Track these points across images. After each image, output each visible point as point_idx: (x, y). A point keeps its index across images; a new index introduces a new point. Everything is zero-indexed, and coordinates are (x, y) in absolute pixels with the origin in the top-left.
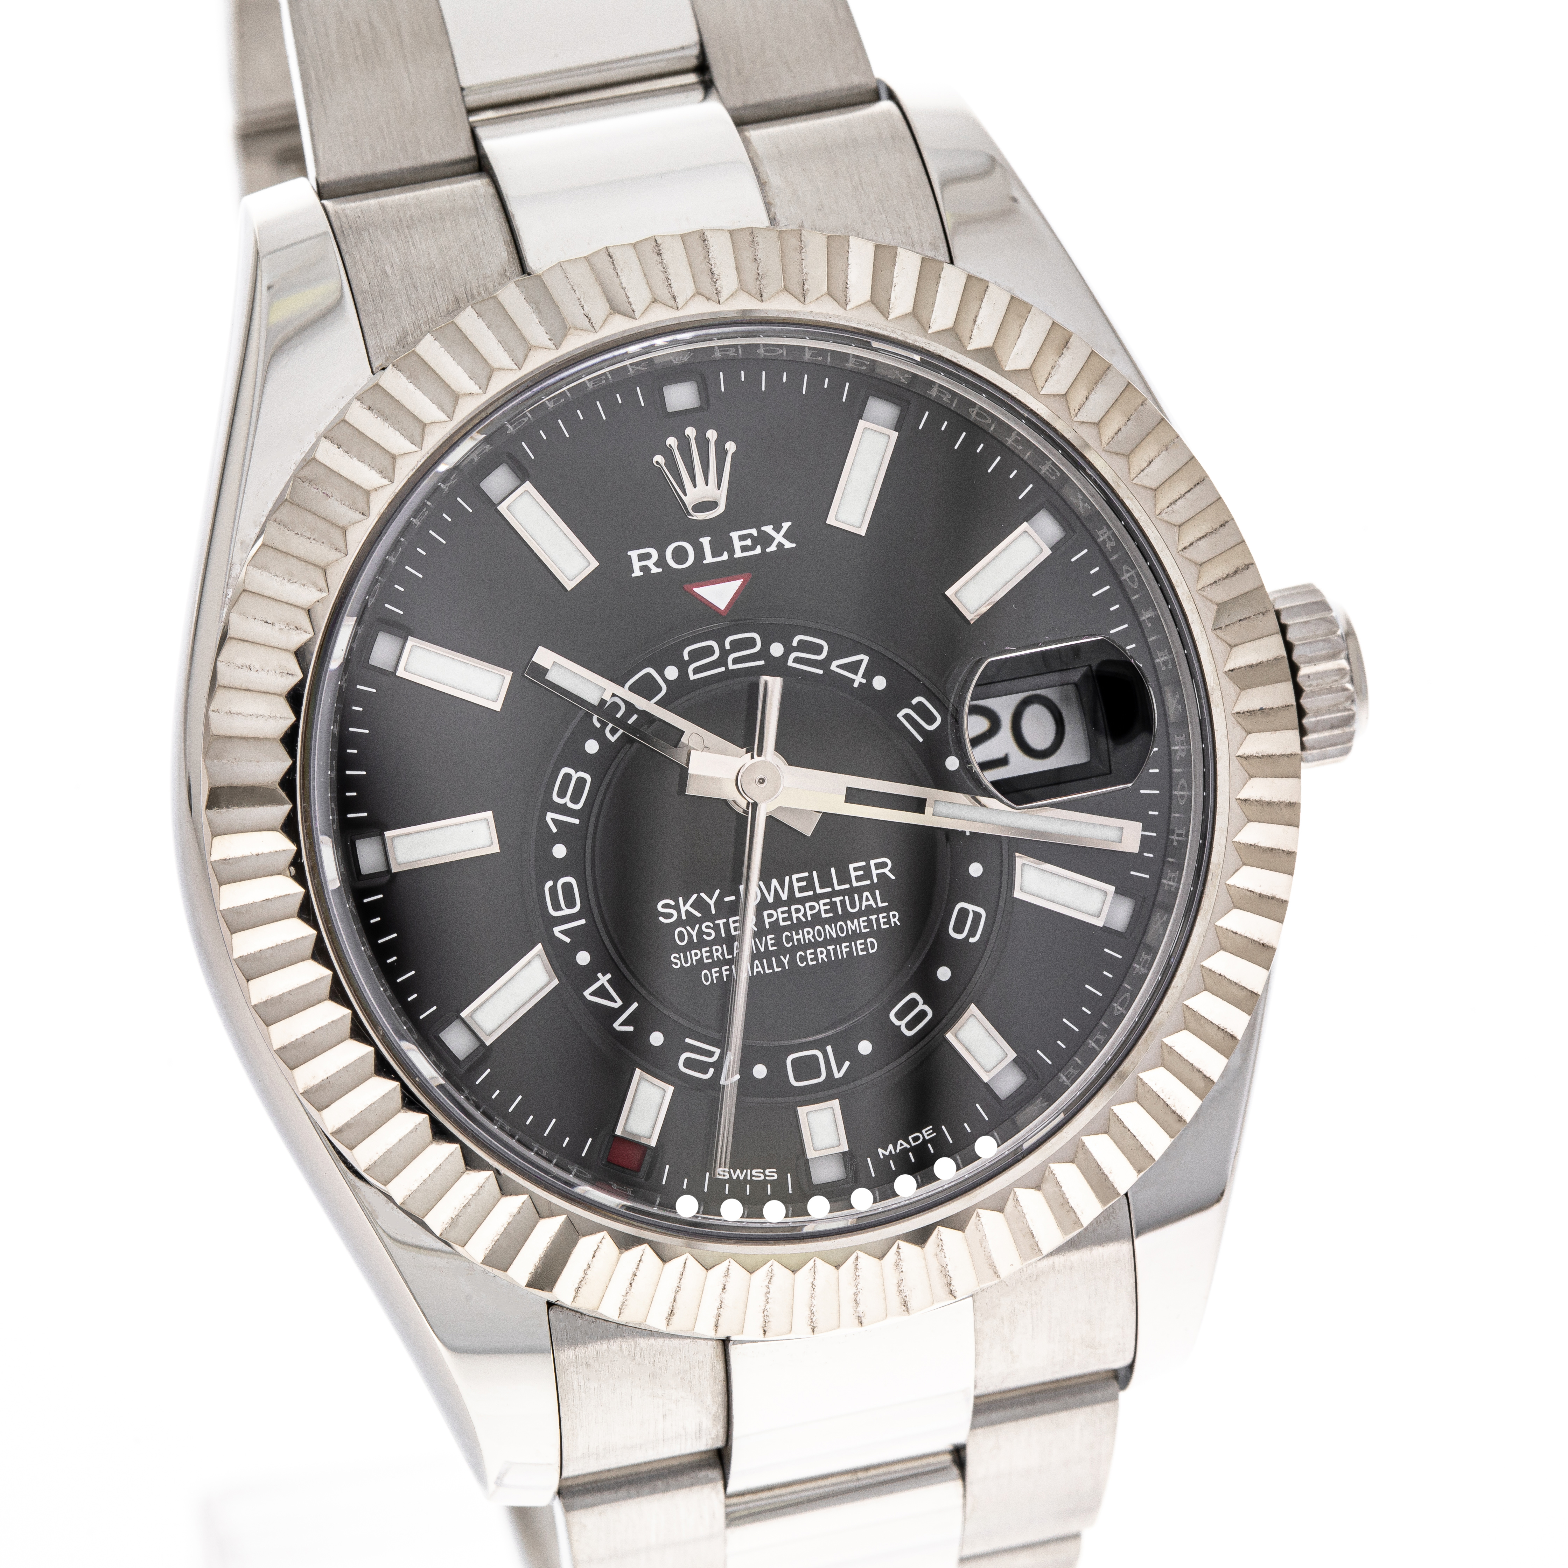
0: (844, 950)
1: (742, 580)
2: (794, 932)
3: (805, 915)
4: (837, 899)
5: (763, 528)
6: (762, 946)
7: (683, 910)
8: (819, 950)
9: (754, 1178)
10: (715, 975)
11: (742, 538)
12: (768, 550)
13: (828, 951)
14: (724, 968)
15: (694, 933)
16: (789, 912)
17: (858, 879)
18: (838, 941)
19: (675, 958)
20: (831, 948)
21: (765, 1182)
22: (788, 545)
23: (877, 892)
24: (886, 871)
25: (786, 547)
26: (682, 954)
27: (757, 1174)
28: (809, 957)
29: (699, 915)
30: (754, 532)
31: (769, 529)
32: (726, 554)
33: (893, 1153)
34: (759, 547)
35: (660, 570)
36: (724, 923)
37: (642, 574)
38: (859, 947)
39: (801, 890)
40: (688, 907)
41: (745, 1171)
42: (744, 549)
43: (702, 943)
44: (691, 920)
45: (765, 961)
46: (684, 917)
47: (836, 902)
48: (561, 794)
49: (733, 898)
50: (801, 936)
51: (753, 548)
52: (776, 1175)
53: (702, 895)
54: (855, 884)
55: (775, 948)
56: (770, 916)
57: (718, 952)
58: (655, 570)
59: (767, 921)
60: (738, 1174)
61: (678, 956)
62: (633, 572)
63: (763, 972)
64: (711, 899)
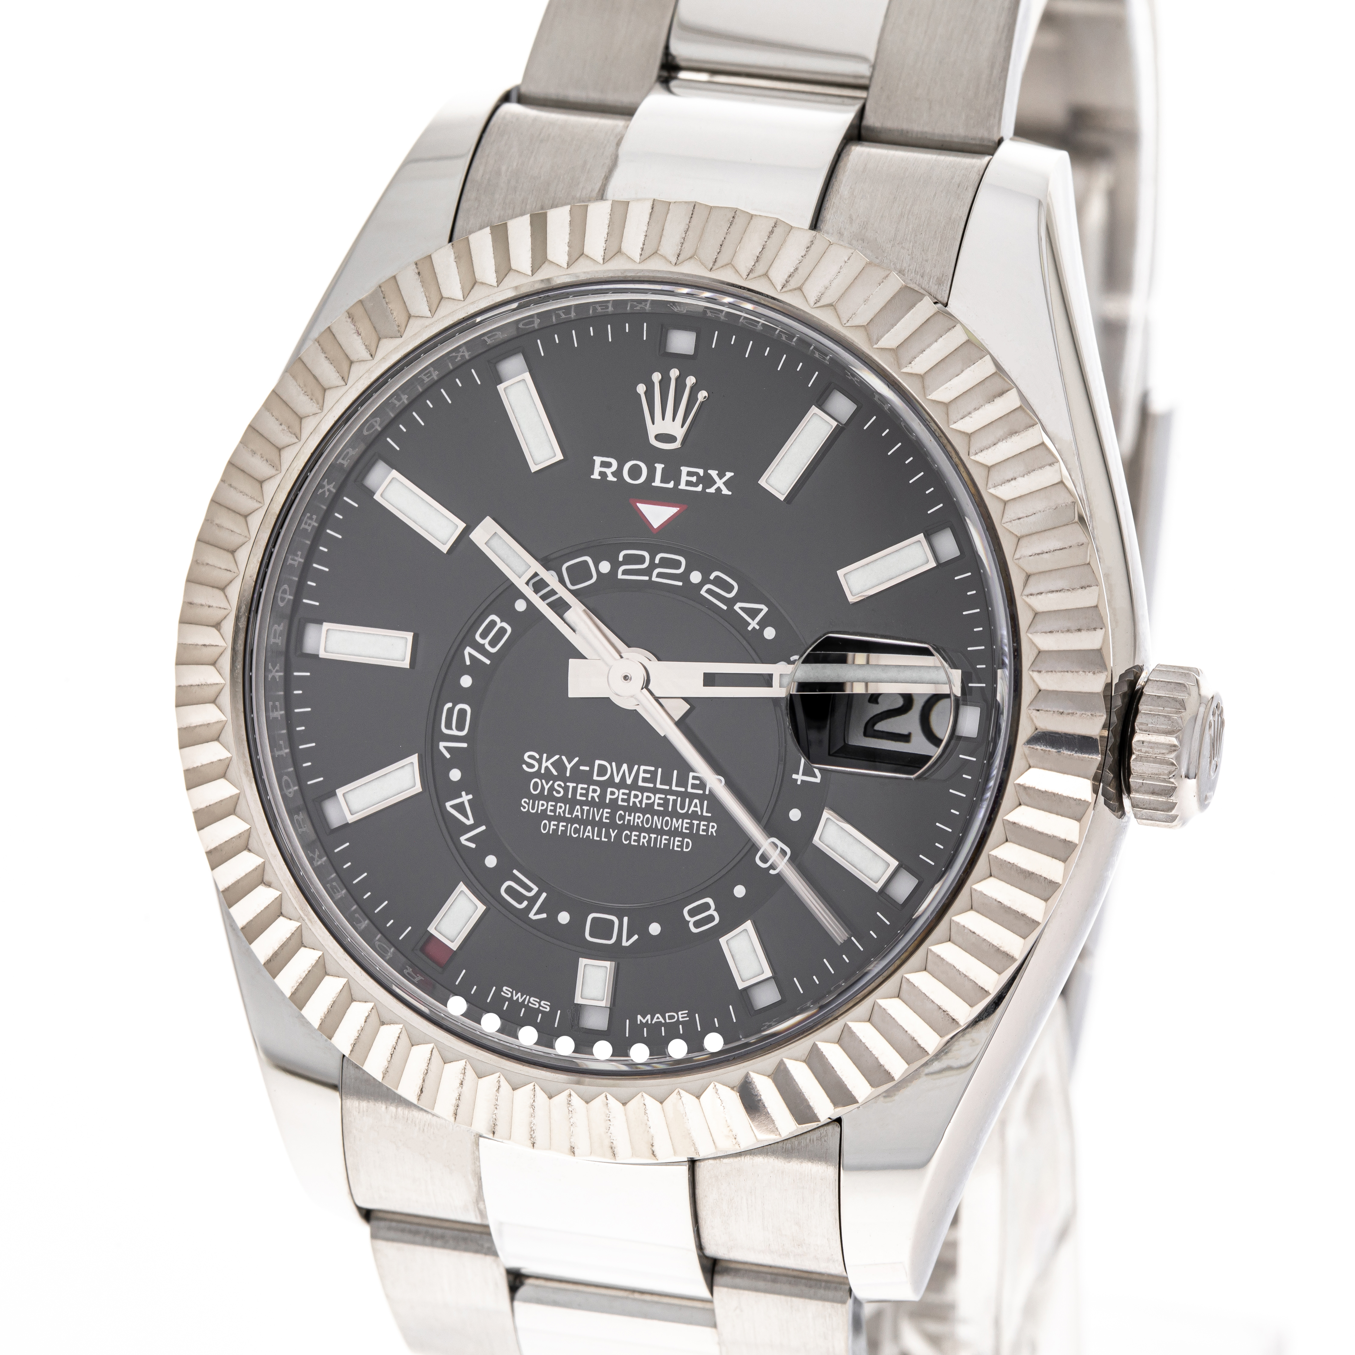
0: (664, 841)
1: (679, 509)
2: (627, 813)
3: (641, 802)
4: (671, 798)
5: (710, 471)
6: (598, 816)
7: (544, 765)
8: (643, 834)
9: (530, 1004)
10: (552, 827)
11: (690, 474)
12: (708, 491)
13: (650, 838)
14: (561, 824)
15: (547, 787)
16: (629, 795)
17: (694, 786)
18: (661, 832)
19: (525, 802)
20: (653, 836)
21: (538, 1011)
22: (725, 491)
23: (706, 802)
25: (723, 493)
26: (531, 801)
27: (534, 1002)
28: (633, 838)
29: (555, 773)
30: (701, 472)
31: (714, 473)
32: (672, 483)
33: (649, 1022)
34: (701, 486)
35: (615, 479)
36: (573, 787)
37: (599, 478)
38: (676, 843)
39: (645, 780)
40: (549, 764)
41: (525, 996)
42: (689, 483)
43: (550, 798)
44: (547, 776)
45: (596, 829)
46: (543, 771)
47: (669, 799)
48: (483, 637)
49: (587, 768)
50: (632, 818)
51: (696, 485)
52: (548, 1008)
53: (564, 758)
54: (690, 790)
55: (608, 821)
56: (612, 793)
57: (561, 809)
58: (611, 478)
59: (609, 796)
60: (518, 997)
61: (528, 802)
62: (593, 474)
63: (591, 838)
64: (569, 764)
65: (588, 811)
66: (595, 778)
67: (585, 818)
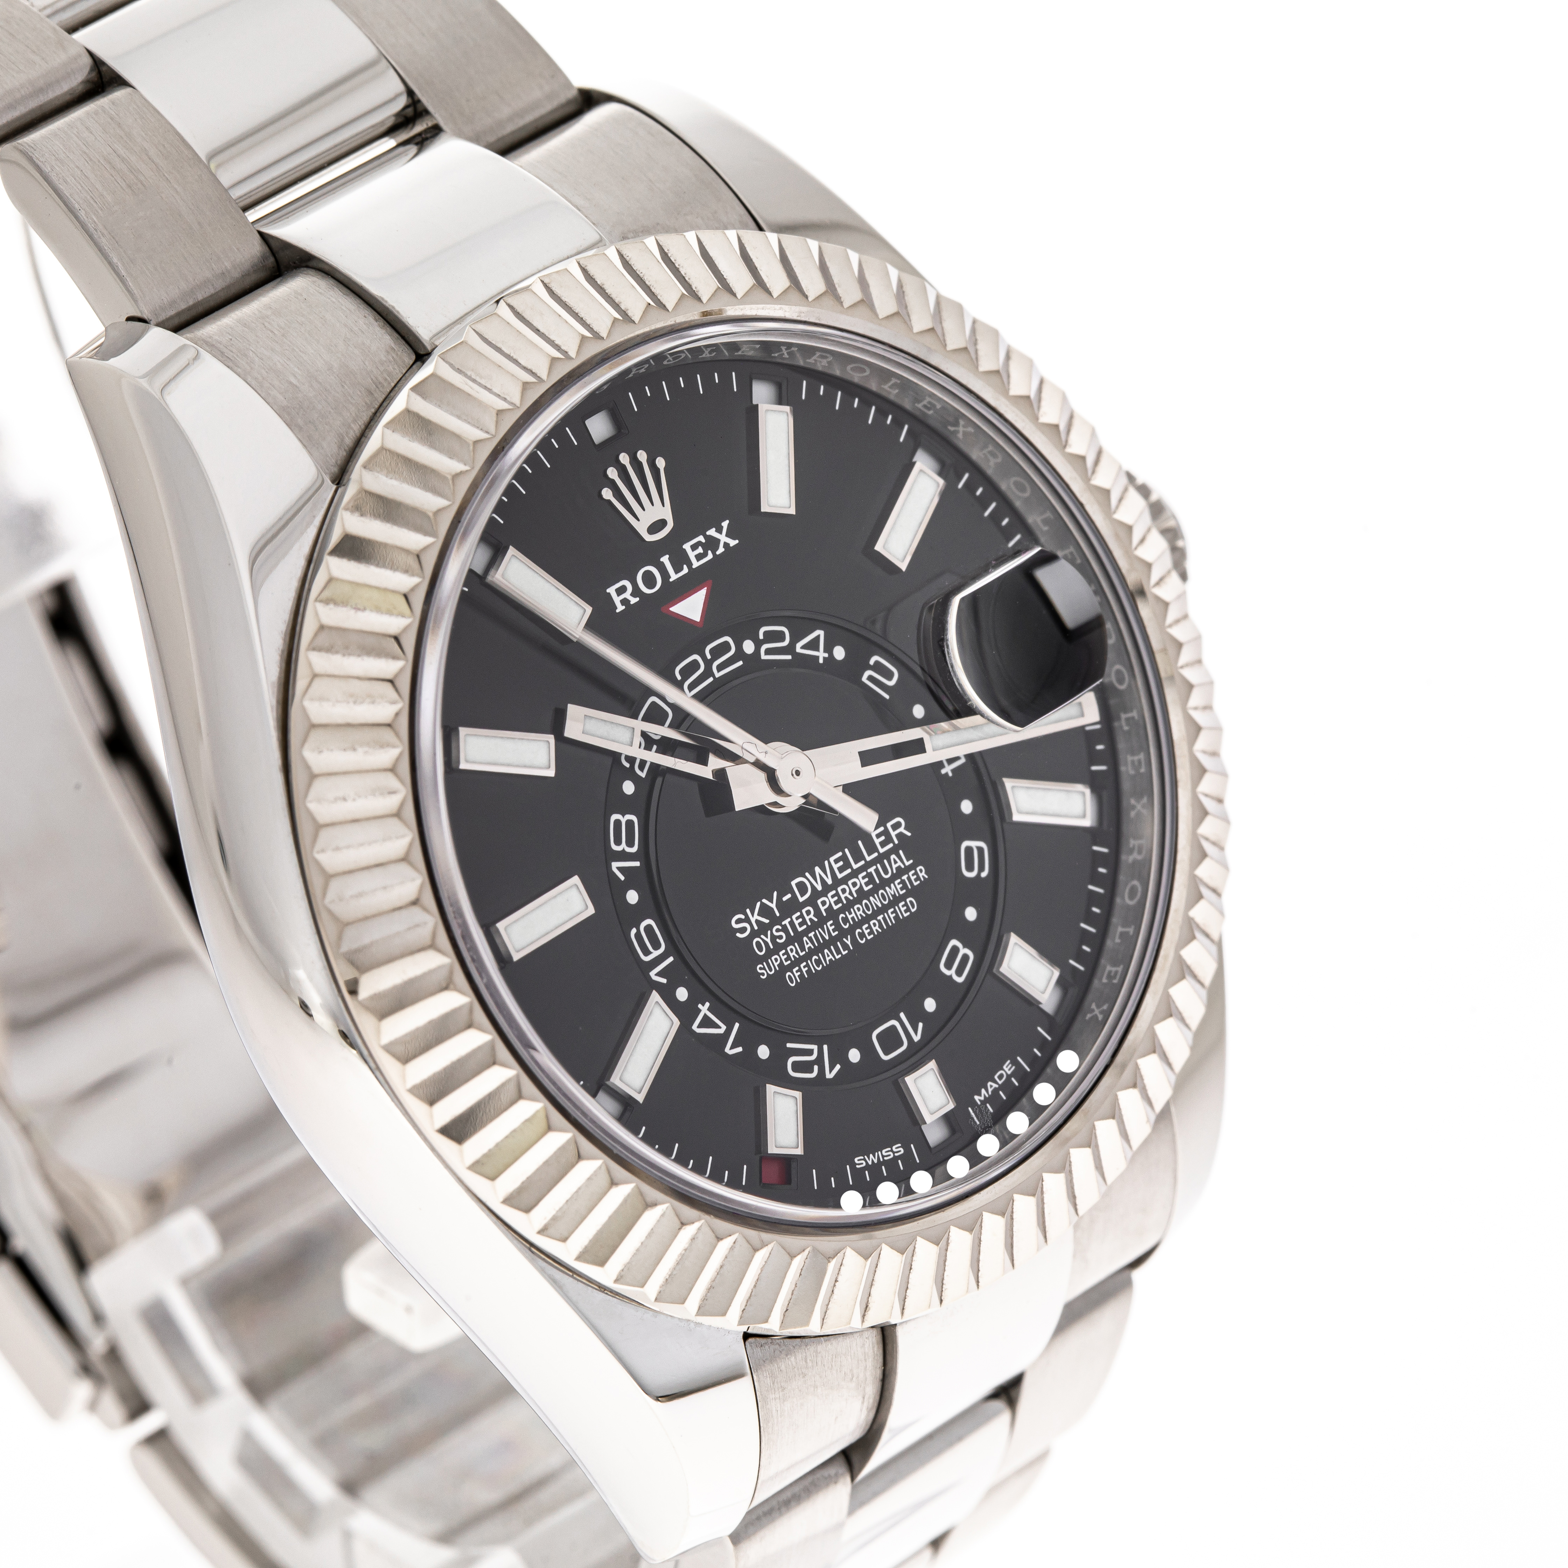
0: (892, 916)
1: (706, 588)
2: (847, 913)
3: (851, 893)
4: (872, 870)
5: (708, 533)
6: (825, 934)
7: (753, 920)
8: (871, 923)
9: (886, 1158)
10: (797, 975)
12: (718, 553)
13: (879, 921)
14: (802, 966)
15: (768, 940)
16: (837, 894)
17: (883, 844)
18: (883, 910)
19: (760, 969)
20: (880, 917)
21: (895, 1159)
22: (733, 543)
23: (901, 852)
24: (902, 829)
26: (764, 963)
27: (887, 1154)
28: (866, 932)
29: (767, 921)
30: (701, 539)
33: (987, 1096)
36: (789, 922)
38: (903, 909)
39: (841, 870)
40: (756, 917)
41: (876, 1154)
43: (778, 948)
44: (763, 929)
45: (832, 947)
46: (756, 928)
47: (871, 873)
48: (618, 842)
49: (789, 896)
50: (853, 915)
51: (704, 555)
52: (901, 1149)
53: (764, 901)
54: (882, 850)
55: (837, 933)
56: (824, 903)
57: (794, 951)
59: (823, 909)
60: (872, 1159)
61: (762, 966)
63: (834, 959)
64: (772, 903)
65: (815, 935)
66: (801, 899)
67: (817, 945)
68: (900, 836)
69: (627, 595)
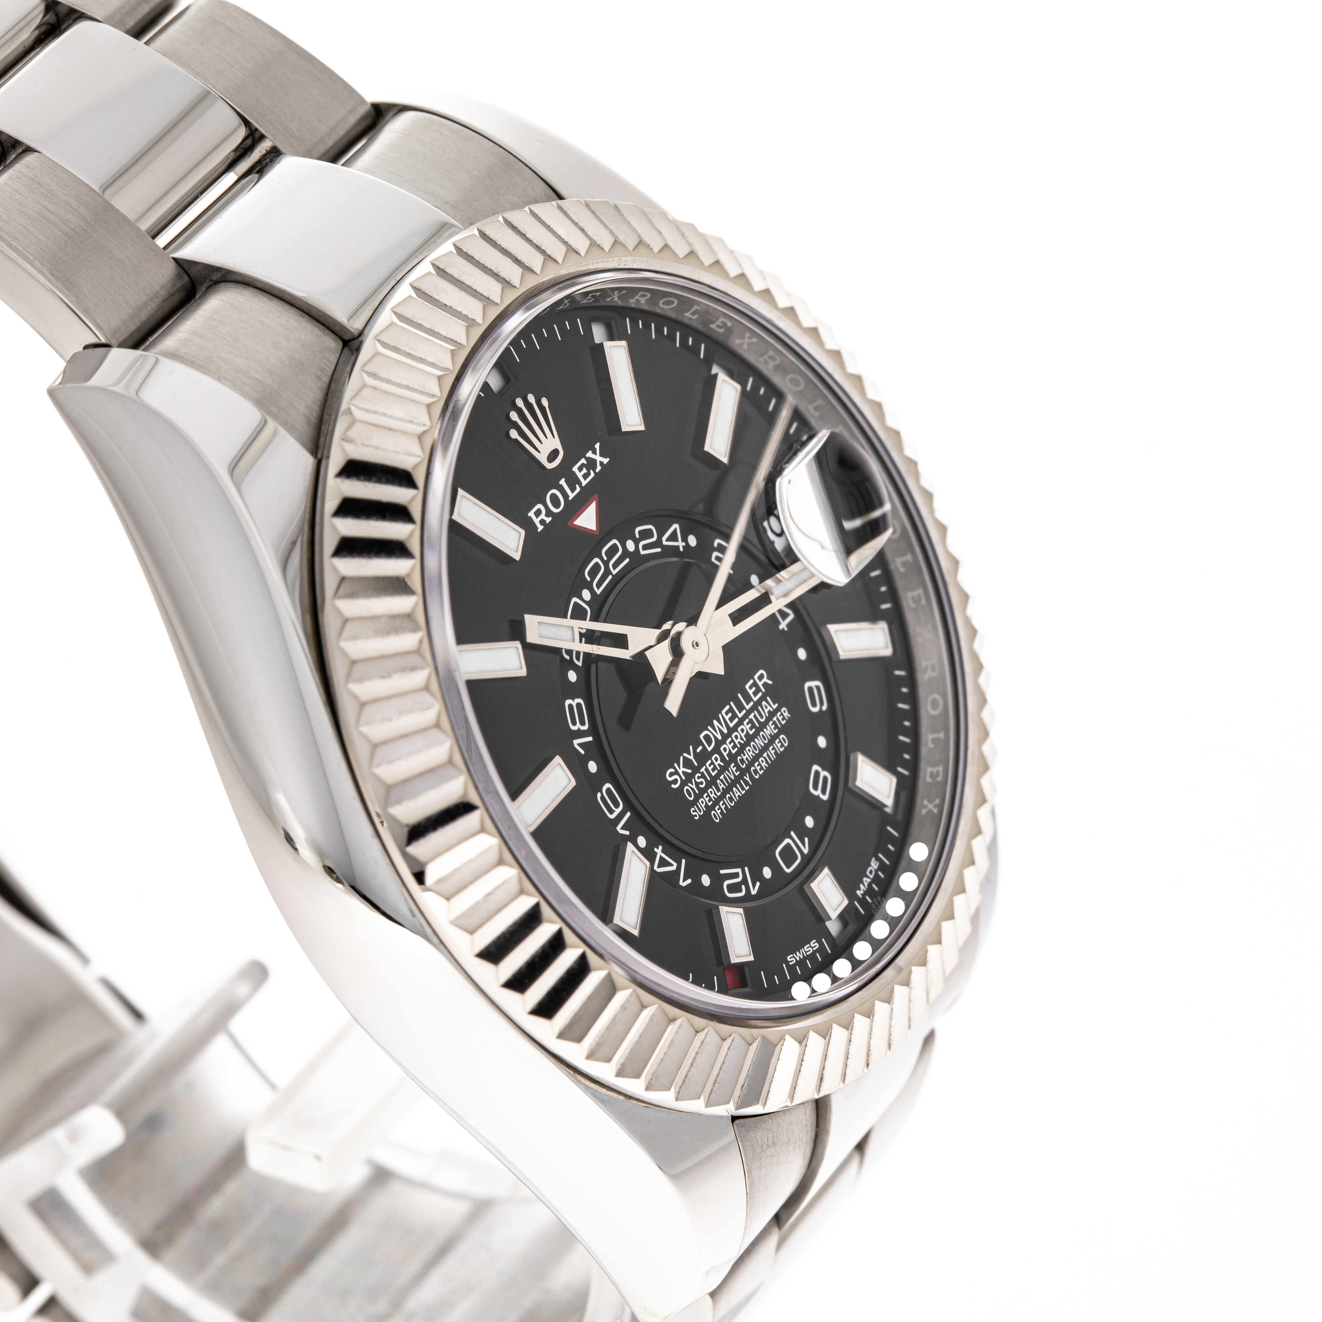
0: (772, 753)
1: (595, 502)
2: (742, 755)
3: (742, 739)
4: (751, 716)
5: (587, 455)
6: (731, 775)
7: (680, 772)
8: (760, 760)
9: (807, 954)
10: (719, 812)
11: (580, 469)
12: (597, 471)
13: (765, 758)
14: (721, 804)
15: (694, 787)
16: (732, 741)
17: (755, 694)
18: (765, 749)
20: (765, 755)
21: (814, 952)
22: (606, 461)
23: (768, 698)
24: (765, 680)
25: (605, 463)
26: (695, 807)
27: (808, 949)
28: (758, 768)
29: (690, 771)
30: (583, 461)
31: (590, 454)
32: (577, 486)
33: (865, 889)
34: (591, 471)
35: (551, 518)
36: (705, 770)
37: (544, 526)
38: (779, 745)
39: (731, 719)
40: (682, 769)
41: (801, 950)
42: (585, 476)
43: (702, 791)
44: (689, 778)
45: (738, 785)
46: (684, 778)
47: (751, 719)
48: (574, 723)
49: (701, 748)
50: (747, 756)
52: (817, 944)
53: (685, 755)
54: (755, 699)
55: (738, 773)
56: (725, 749)
57: (713, 793)
58: (548, 520)
59: (725, 754)
60: (799, 956)
61: (694, 809)
62: (537, 528)
63: (741, 795)
64: (690, 755)
65: (725, 777)
66: (710, 749)
67: (727, 785)
68: (765, 685)
69: (543, 516)
